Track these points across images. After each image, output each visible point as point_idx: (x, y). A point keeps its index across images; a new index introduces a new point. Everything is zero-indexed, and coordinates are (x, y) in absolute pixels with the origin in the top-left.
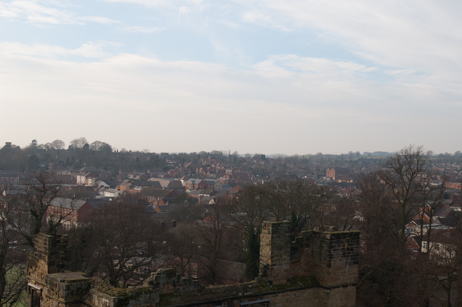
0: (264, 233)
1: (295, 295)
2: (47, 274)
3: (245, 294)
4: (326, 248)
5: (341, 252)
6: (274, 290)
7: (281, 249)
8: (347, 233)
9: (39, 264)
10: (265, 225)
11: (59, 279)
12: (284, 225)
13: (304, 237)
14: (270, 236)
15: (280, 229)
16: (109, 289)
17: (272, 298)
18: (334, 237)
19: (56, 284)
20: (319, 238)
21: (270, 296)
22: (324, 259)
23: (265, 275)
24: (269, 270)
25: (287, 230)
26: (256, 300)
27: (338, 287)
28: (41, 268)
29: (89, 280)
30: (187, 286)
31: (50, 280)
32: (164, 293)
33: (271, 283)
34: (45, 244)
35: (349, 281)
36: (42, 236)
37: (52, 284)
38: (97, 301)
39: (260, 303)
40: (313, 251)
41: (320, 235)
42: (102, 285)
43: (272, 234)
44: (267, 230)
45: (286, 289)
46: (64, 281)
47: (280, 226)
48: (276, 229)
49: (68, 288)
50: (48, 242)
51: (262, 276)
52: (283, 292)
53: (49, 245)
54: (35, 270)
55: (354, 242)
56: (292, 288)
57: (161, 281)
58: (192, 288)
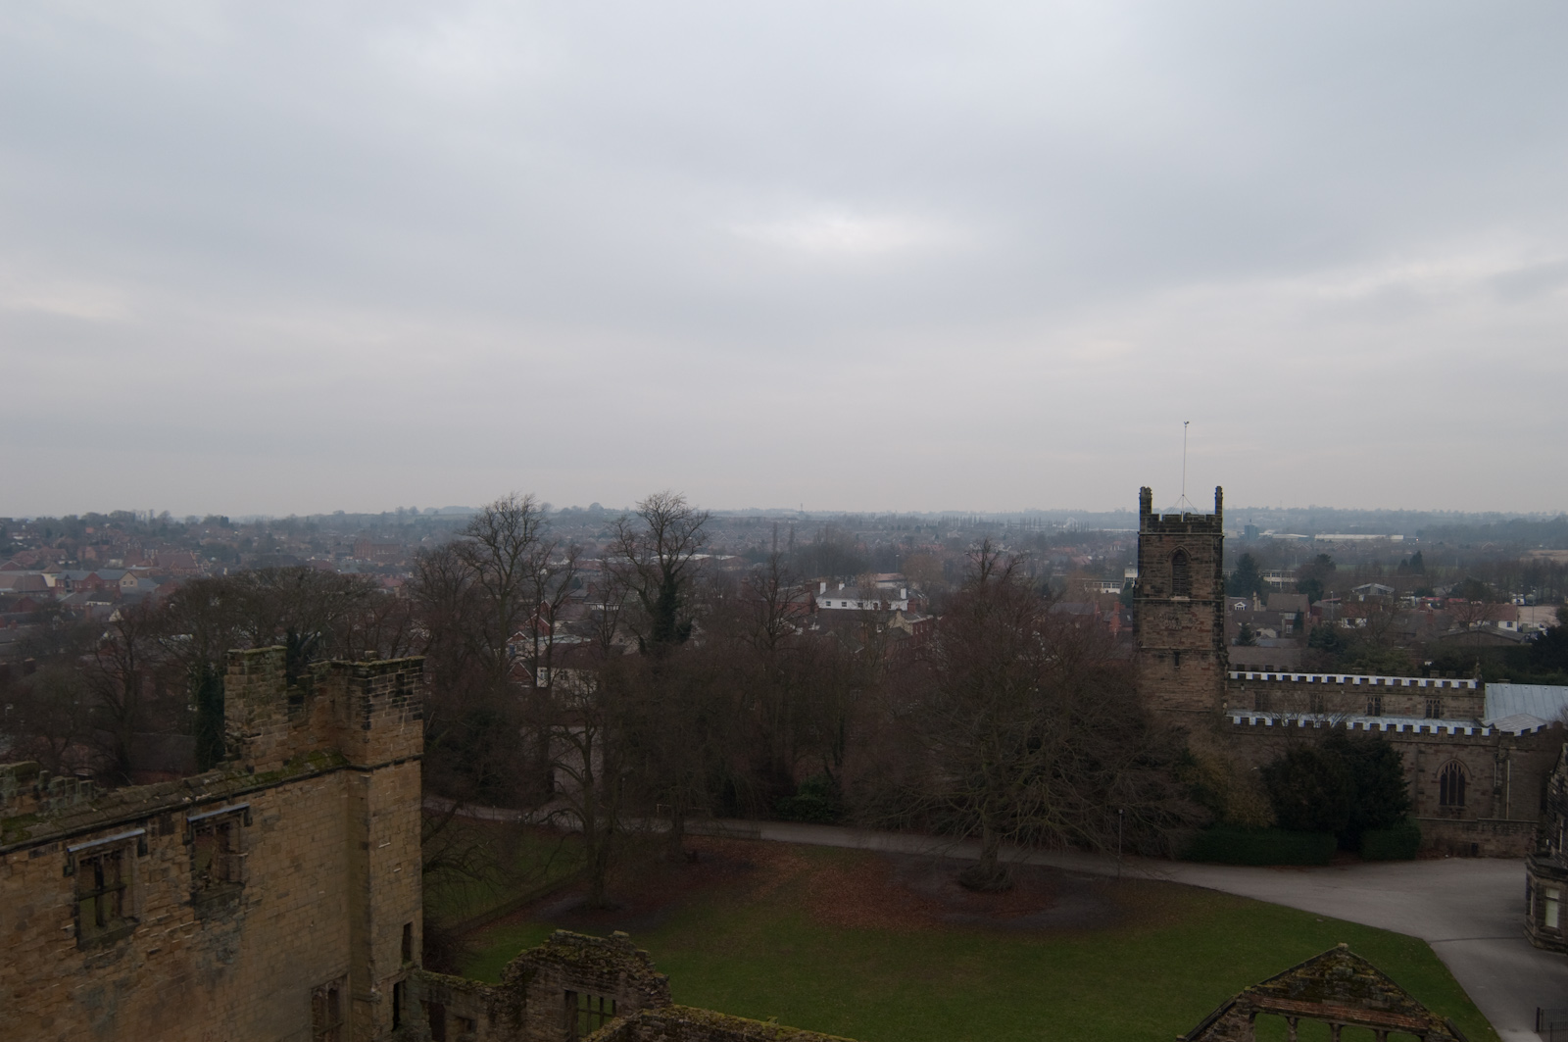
0: (232, 673)
1: (301, 789)
4: (360, 694)
5: (389, 698)
6: (258, 783)
7: (268, 703)
8: (398, 663)
10: (233, 658)
12: (274, 654)
13: (315, 675)
14: (245, 678)
15: (266, 663)
17: (254, 800)
18: (373, 672)
21: (250, 796)
22: (357, 714)
23: (237, 755)
24: (245, 746)
25: (280, 663)
26: (220, 807)
27: (386, 765)
30: (66, 795)
32: (13, 815)
33: (250, 770)
35: (406, 753)
39: (230, 812)
40: (333, 702)
41: (346, 669)
43: (249, 673)
44: (239, 668)
45: (283, 780)
47: (264, 656)
51: (231, 759)
52: (276, 786)
55: (413, 677)
56: (298, 776)
57: (6, 791)
58: (78, 798)
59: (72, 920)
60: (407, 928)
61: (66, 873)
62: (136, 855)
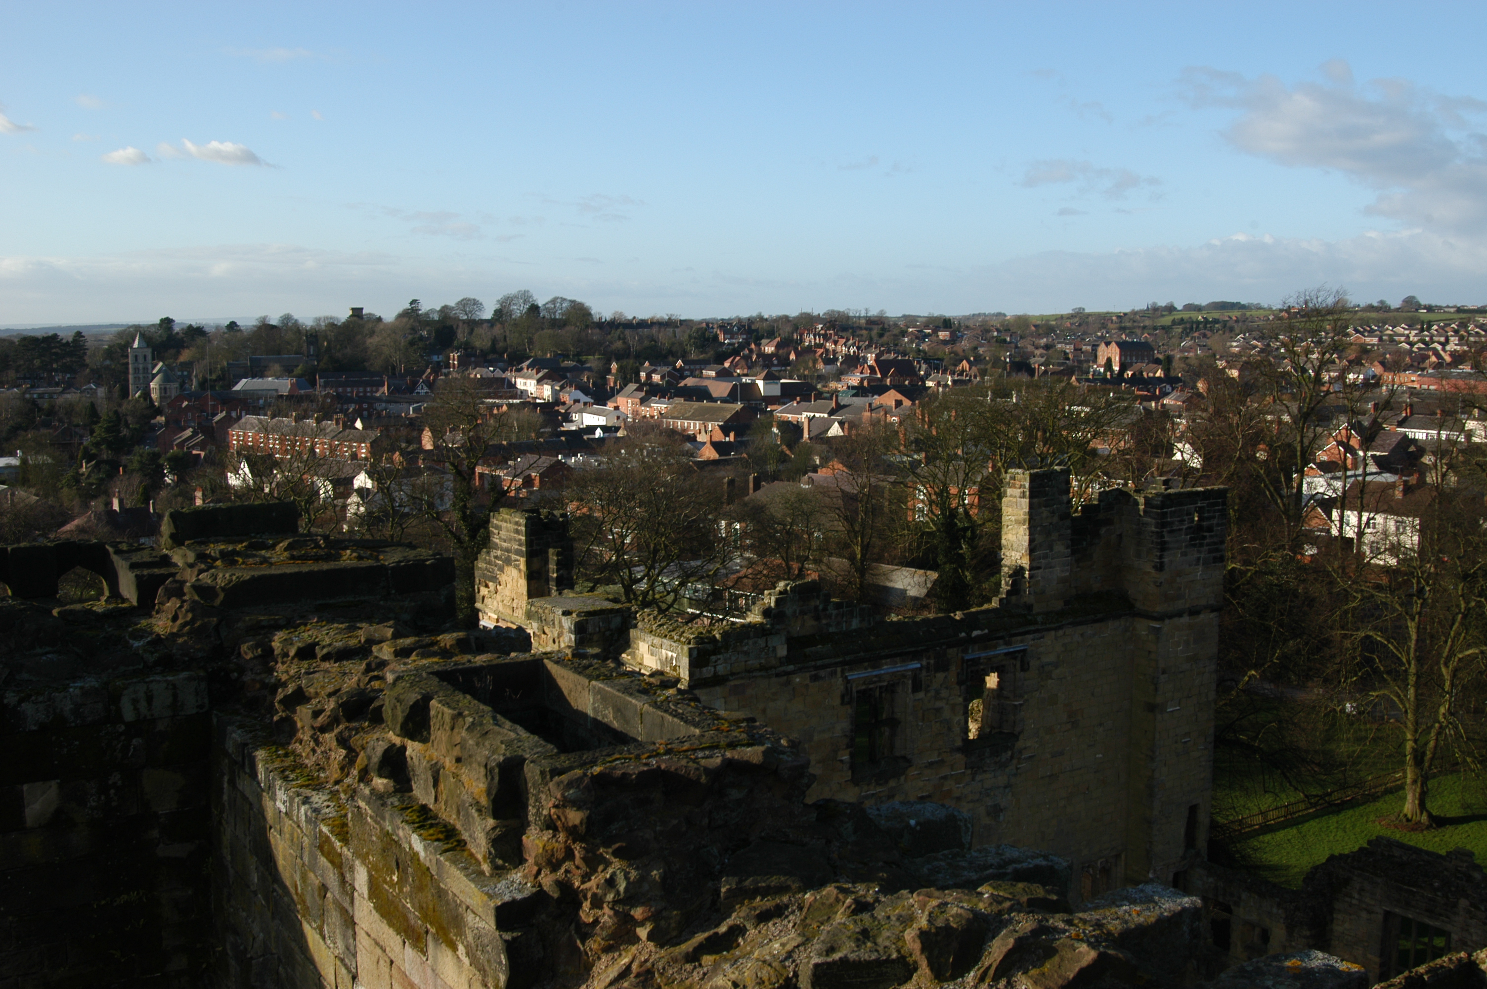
0: (1011, 496)
1: (1082, 635)
2: (525, 599)
3: (974, 634)
4: (1152, 527)
5: (1186, 534)
6: (1037, 624)
7: (1050, 533)
8: (1198, 493)
9: (503, 578)
10: (1013, 479)
11: (559, 610)
12: (1057, 477)
13: (1102, 504)
14: (1025, 502)
15: (1049, 487)
16: (674, 630)
17: (1031, 642)
18: (1168, 503)
19: (553, 620)
21: (1030, 637)
22: (1148, 552)
23: (1016, 589)
24: (1024, 580)
26: (998, 647)
27: (1180, 614)
28: (509, 587)
29: (623, 610)
31: (537, 612)
32: (797, 635)
34: (518, 532)
35: (1203, 602)
36: (509, 515)
37: (544, 622)
38: (646, 656)
39: (1006, 654)
42: (654, 620)
43: (1031, 497)
44: (1019, 490)
45: (1064, 622)
46: (568, 614)
47: (1048, 478)
48: (1038, 489)
49: (580, 628)
50: (523, 529)
51: (1008, 592)
52: (1056, 629)
53: (527, 535)
54: (496, 591)
55: (1215, 512)
56: (1078, 620)
57: (789, 610)
58: (855, 623)
59: (848, 751)
60: (1193, 810)
61: (843, 703)
62: (910, 691)
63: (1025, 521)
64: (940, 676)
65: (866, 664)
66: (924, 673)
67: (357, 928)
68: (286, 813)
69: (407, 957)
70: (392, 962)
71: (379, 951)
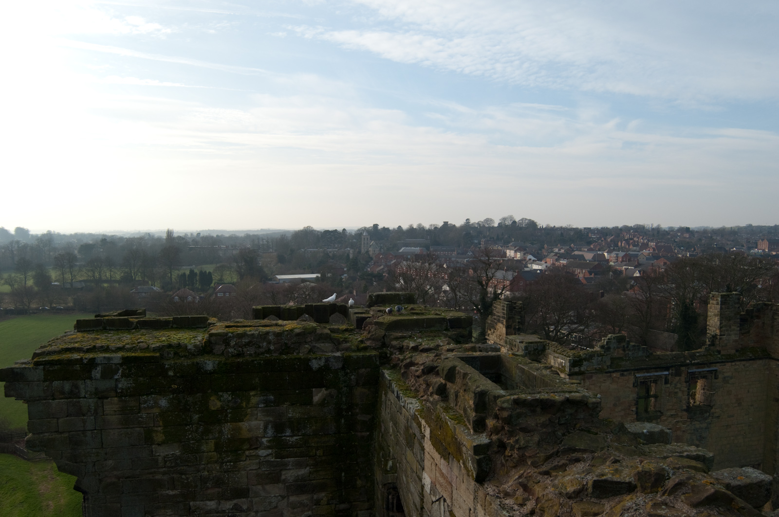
0: (712, 304)
1: (744, 365)
2: (505, 335)
3: (693, 362)
6: (722, 359)
7: (730, 320)
9: (497, 327)
10: (713, 296)
11: (518, 341)
12: (734, 296)
14: (718, 307)
15: (730, 300)
16: (564, 351)
17: (720, 367)
19: (515, 345)
20: (771, 310)
21: (718, 364)
23: (713, 344)
24: (717, 340)
25: (737, 301)
26: (704, 367)
28: (499, 330)
29: (544, 342)
30: (636, 351)
31: (509, 341)
32: (615, 357)
33: (719, 352)
34: (503, 309)
36: (500, 302)
37: (512, 345)
38: (552, 361)
39: (708, 371)
40: (764, 323)
41: (772, 307)
42: (556, 347)
43: (721, 304)
44: (716, 301)
45: (735, 359)
46: (522, 342)
47: (729, 297)
48: (725, 301)
49: (526, 348)
50: (506, 308)
51: (709, 345)
52: (731, 362)
53: (507, 311)
54: (494, 332)
56: (742, 358)
57: (612, 346)
58: (640, 354)
59: (635, 407)
61: (634, 386)
62: (664, 383)
63: (718, 314)
64: (677, 378)
65: (644, 371)
66: (670, 376)
67: (425, 451)
68: (403, 406)
69: (442, 463)
70: (436, 464)
71: (432, 460)
